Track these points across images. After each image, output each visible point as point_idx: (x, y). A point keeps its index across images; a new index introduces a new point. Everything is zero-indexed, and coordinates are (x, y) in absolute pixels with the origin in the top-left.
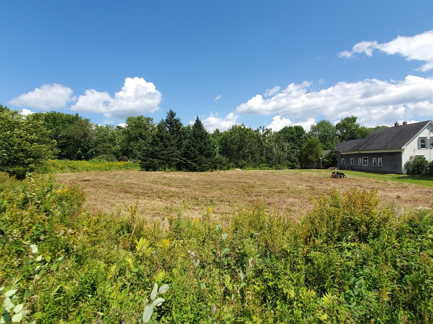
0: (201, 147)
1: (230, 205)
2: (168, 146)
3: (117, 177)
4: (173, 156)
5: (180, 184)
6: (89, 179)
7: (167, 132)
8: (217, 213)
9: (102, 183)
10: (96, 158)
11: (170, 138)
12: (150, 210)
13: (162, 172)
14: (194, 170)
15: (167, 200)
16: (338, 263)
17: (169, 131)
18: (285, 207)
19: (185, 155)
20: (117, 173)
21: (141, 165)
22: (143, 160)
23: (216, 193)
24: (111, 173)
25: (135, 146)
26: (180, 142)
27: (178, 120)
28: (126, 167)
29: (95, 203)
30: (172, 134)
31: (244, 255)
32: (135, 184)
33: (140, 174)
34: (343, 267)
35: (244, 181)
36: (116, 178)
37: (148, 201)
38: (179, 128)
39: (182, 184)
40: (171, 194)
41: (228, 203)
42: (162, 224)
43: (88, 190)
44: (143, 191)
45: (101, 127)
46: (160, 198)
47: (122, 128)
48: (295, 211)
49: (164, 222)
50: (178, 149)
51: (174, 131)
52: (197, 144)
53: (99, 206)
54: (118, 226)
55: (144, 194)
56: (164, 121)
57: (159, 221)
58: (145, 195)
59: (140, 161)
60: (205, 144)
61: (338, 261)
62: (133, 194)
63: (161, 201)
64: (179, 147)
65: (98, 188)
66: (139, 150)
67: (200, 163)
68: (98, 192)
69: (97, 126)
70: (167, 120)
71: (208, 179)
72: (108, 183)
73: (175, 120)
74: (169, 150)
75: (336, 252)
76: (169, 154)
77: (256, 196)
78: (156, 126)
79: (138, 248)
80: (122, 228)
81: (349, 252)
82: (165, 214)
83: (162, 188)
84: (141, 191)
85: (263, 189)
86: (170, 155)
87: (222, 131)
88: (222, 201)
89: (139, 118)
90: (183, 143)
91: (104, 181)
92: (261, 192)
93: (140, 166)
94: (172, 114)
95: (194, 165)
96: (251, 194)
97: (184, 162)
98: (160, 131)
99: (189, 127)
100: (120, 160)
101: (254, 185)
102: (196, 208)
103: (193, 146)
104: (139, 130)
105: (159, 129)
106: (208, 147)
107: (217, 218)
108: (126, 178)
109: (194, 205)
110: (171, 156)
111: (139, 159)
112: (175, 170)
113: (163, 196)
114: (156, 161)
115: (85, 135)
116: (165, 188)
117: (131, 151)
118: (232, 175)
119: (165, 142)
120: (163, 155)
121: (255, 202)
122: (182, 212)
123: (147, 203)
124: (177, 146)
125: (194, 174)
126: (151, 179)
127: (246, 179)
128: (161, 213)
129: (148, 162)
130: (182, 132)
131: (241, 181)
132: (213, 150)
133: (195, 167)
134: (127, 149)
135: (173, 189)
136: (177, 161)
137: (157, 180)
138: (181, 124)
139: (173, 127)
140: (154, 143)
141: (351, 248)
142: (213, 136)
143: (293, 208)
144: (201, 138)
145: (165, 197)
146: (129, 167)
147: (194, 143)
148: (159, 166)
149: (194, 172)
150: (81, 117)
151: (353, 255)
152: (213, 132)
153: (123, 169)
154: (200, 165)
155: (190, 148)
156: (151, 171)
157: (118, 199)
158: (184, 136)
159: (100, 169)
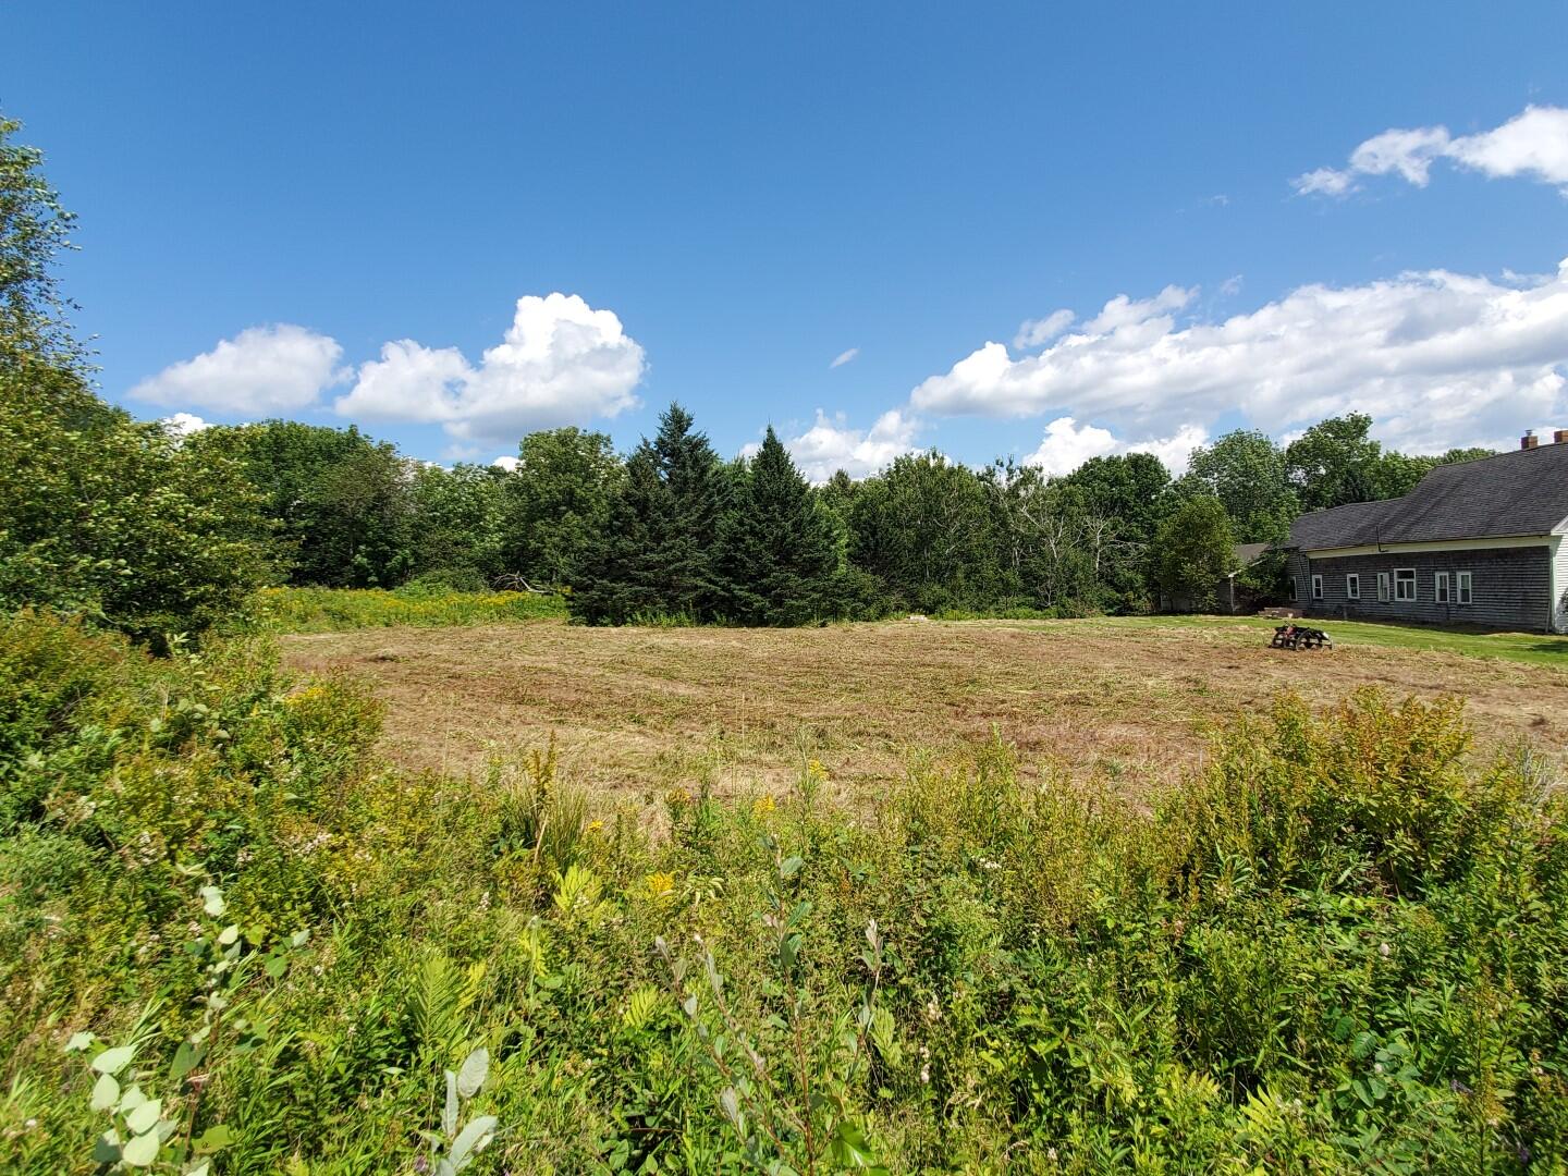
0: (784, 537)
1: (889, 749)
2: (664, 535)
3: (491, 646)
4: (683, 570)
5: (708, 673)
6: (396, 653)
7: (662, 485)
8: (841, 778)
9: (438, 669)
10: (417, 582)
11: (672, 506)
12: (603, 765)
13: (646, 630)
14: (760, 620)
15: (661, 730)
16: (1304, 976)
17: (670, 480)
18: (1094, 756)
19: (728, 567)
20: (490, 632)
21: (571, 603)
22: (577, 587)
23: (839, 704)
24: (470, 633)
25: (550, 536)
26: (709, 521)
27: (701, 443)
28: (520, 612)
29: (415, 739)
30: (680, 492)
31: (946, 936)
32: (549, 671)
33: (570, 635)
34: (1325, 992)
35: (940, 660)
36: (486, 651)
37: (597, 733)
38: (704, 471)
39: (714, 673)
40: (678, 706)
41: (882, 742)
42: (646, 816)
43: (390, 692)
44: (579, 695)
45: (433, 470)
46: (638, 721)
47: (506, 474)
48: (1133, 774)
49: (652, 808)
50: (701, 546)
51: (686, 481)
52: (768, 527)
53: (429, 750)
54: (494, 824)
55: (581, 708)
56: (652, 446)
57: (636, 806)
58: (587, 710)
59: (568, 590)
60: (797, 527)
61: (1304, 966)
62: (545, 708)
63: (640, 732)
64: (705, 539)
65: (425, 687)
66: (564, 551)
67: (780, 595)
68: (426, 699)
69: (420, 468)
70: (661, 443)
71: (810, 654)
72: (459, 667)
73: (688, 441)
74: (671, 548)
75: (1297, 931)
76: (669, 562)
77: (985, 715)
78: (623, 463)
79: (561, 901)
80: (506, 826)
81: (1346, 931)
82: (658, 778)
83: (645, 688)
84: (573, 697)
85: (1011, 689)
86: (672, 567)
87: (857, 478)
88: (860, 733)
89: (564, 439)
90: (720, 523)
91: (445, 661)
92: (1003, 702)
93: (568, 607)
94: (678, 422)
95: (759, 601)
96: (966, 708)
97: (722, 593)
98: (638, 483)
99: (739, 467)
100: (498, 588)
101: (976, 675)
102: (767, 757)
103: (753, 532)
104: (566, 480)
105: (634, 474)
106: (809, 539)
107: (844, 795)
108: (520, 650)
109: (758, 747)
110: (676, 571)
111: (566, 582)
112: (691, 623)
113: (649, 714)
114: (623, 590)
115: (381, 500)
116: (655, 685)
117: (538, 553)
118: (896, 637)
119: (656, 522)
120: (648, 568)
121: (982, 739)
122: (717, 772)
123: (593, 740)
124: (696, 534)
125: (760, 634)
126: (606, 655)
127: (948, 652)
128: (641, 775)
129: (594, 594)
130: (715, 485)
131: (928, 659)
132: (827, 549)
133: (761, 611)
134: (524, 548)
135: (682, 690)
136: (696, 587)
137: (626, 658)
138: (709, 457)
139: (683, 466)
140: (617, 526)
141: (1356, 917)
142: (827, 495)
143: (1123, 764)
144: (784, 504)
145: (656, 717)
146: (529, 613)
147: (759, 522)
148: (633, 609)
149: (759, 629)
150: (367, 436)
151: (1364, 946)
152: (827, 483)
153: (510, 618)
154: (778, 602)
155: (743, 541)
156: (606, 625)
157: (493, 726)
158: (722, 499)
159: (432, 619)
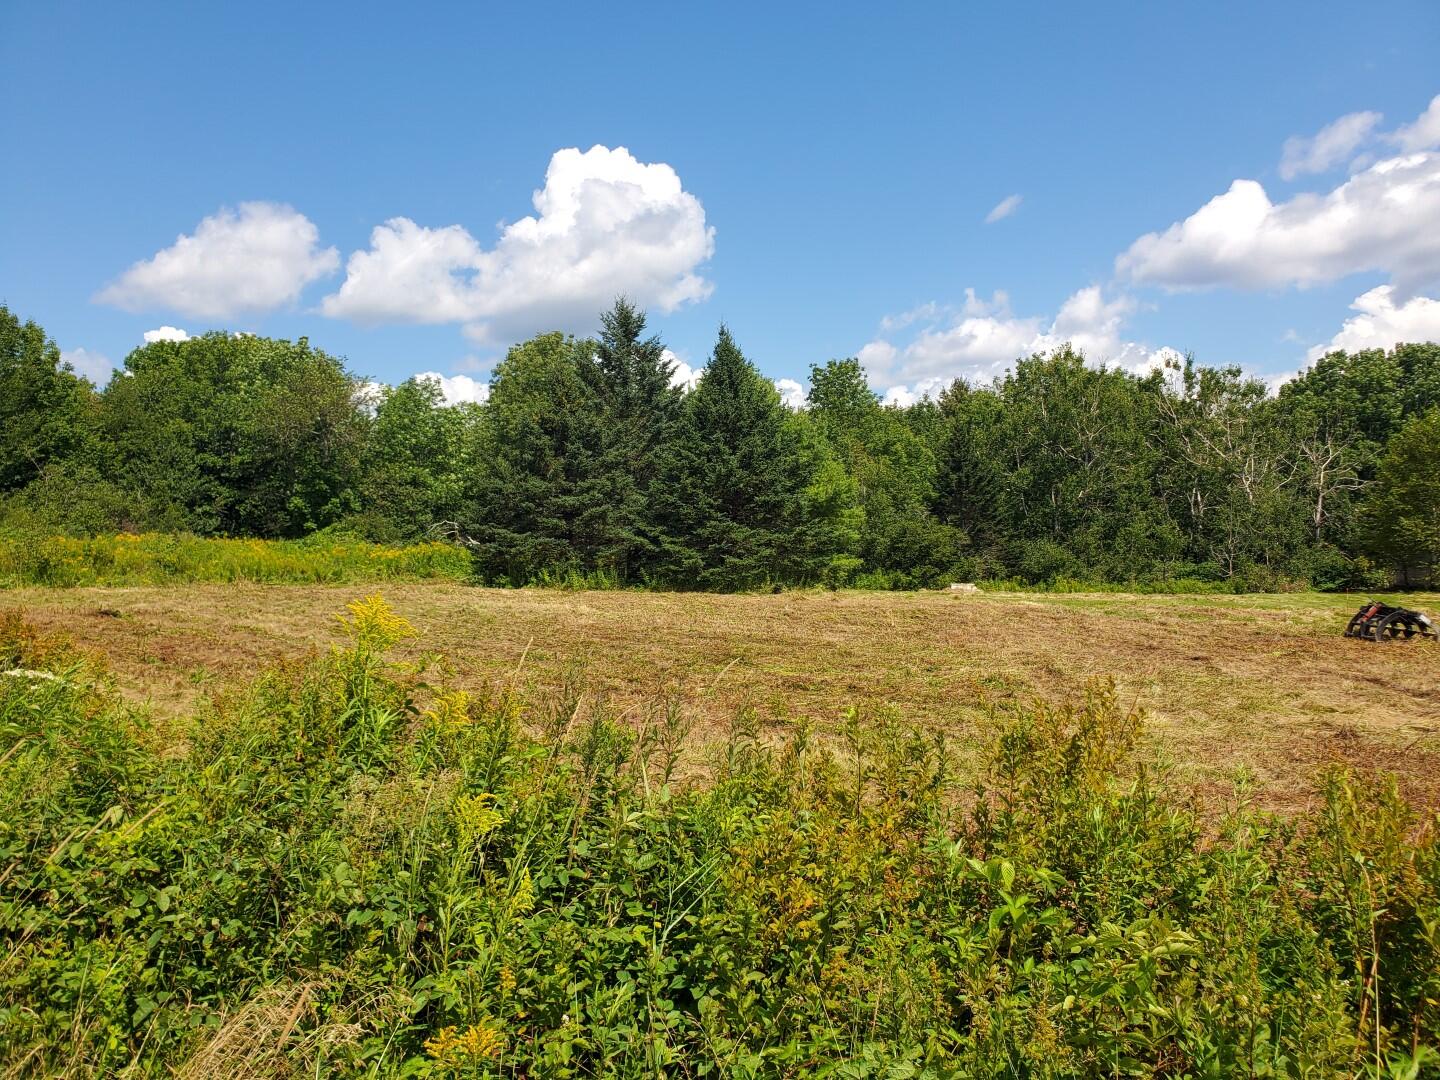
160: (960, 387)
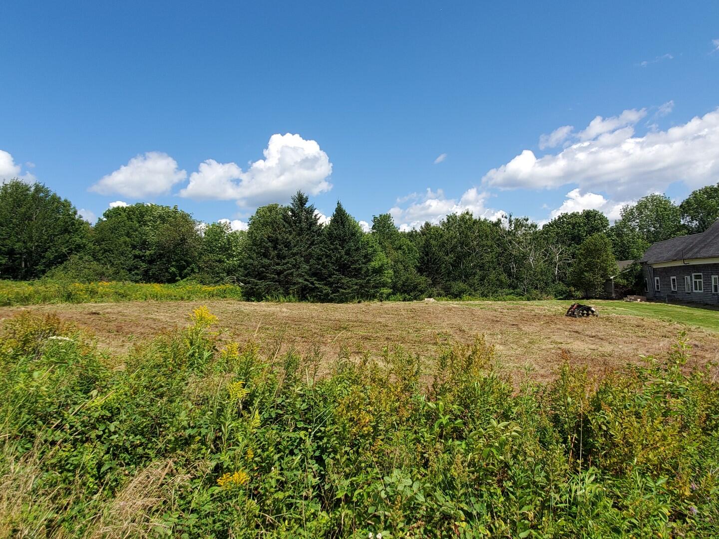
160: (427, 224)
